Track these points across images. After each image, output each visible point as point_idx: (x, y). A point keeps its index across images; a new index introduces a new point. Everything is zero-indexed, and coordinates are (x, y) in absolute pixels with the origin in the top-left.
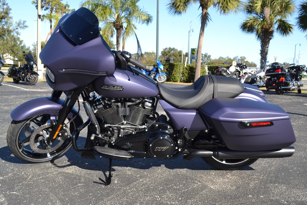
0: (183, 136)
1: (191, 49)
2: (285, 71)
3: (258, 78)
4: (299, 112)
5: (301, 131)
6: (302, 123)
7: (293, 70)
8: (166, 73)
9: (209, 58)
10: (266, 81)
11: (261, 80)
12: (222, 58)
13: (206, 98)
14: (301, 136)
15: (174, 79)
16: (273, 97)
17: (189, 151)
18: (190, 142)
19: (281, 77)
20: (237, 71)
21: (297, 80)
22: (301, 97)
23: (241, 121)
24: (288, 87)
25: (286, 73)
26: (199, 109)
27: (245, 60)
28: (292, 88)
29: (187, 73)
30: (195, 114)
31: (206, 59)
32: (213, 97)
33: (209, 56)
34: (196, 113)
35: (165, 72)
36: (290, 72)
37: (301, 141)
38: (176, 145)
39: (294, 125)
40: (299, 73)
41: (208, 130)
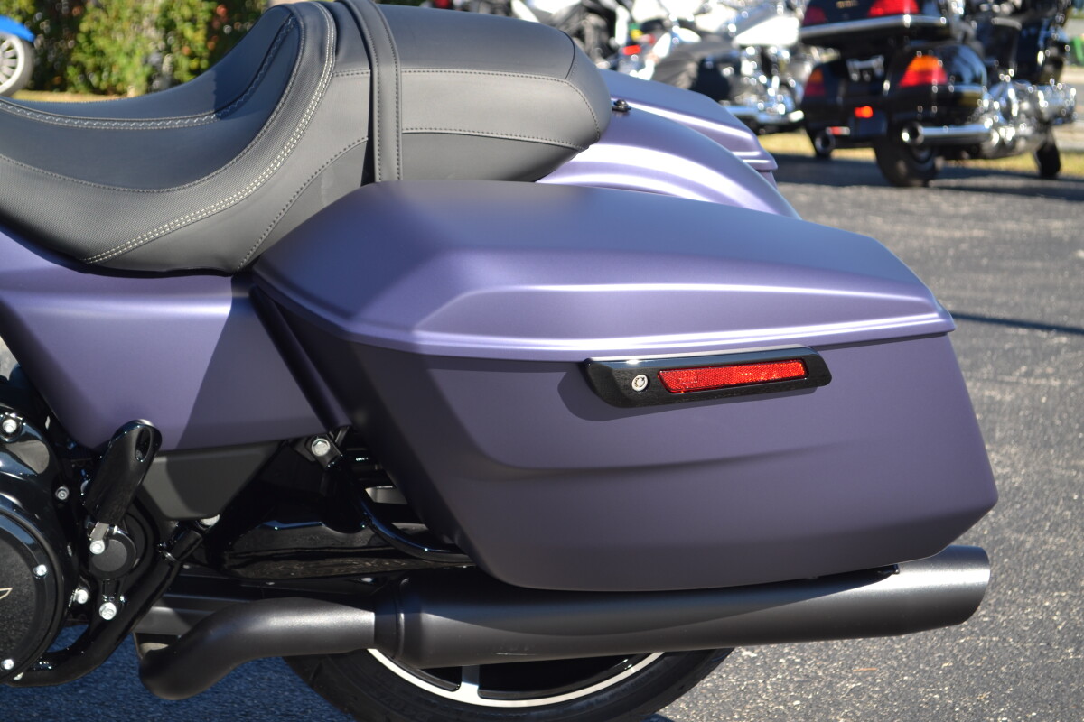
0: (129, 497)
2: (948, 5)
3: (750, 58)
4: (1043, 310)
5: (1048, 445)
6: (1062, 386)
8: (23, 22)
10: (810, 85)
11: (770, 76)
13: (314, 181)
14: (1051, 481)
15: (99, 69)
16: (857, 204)
17: (183, 617)
18: (191, 540)
19: (912, 56)
20: (591, 11)
21: (1031, 75)
22: (1062, 206)
23: (582, 359)
24: (969, 129)
25: (948, 25)
26: (256, 269)
28: (995, 140)
29: (201, 25)
30: (223, 310)
32: (368, 175)
34: (236, 303)
35: (20, 12)
36: (982, 17)
37: (1047, 518)
38: (79, 567)
39: (1000, 403)
40: (1045, 22)
41: (332, 440)
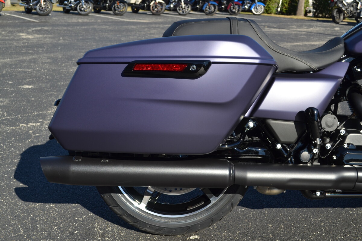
8: (263, 3)
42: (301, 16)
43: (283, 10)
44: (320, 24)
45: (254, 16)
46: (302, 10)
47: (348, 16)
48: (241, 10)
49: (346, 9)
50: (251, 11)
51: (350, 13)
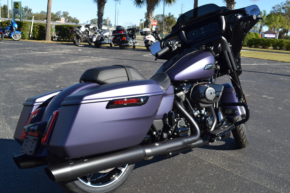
1: (14, 2)
2: (126, 32)
7: (130, 31)
9: (30, 12)
10: (113, 39)
12: (44, 13)
19: (123, 37)
20: (87, 31)
21: (133, 39)
22: (135, 51)
24: (128, 44)
25: (126, 34)
27: (68, 16)
28: (130, 45)
29: (38, 32)
31: (26, 13)
33: (30, 10)
40: (134, 33)
42: (49, 40)
43: (34, 36)
44: (66, 47)
45: (14, 41)
46: (49, 36)
47: (84, 41)
48: (3, 37)
49: (82, 36)
50: (11, 38)
51: (85, 38)
